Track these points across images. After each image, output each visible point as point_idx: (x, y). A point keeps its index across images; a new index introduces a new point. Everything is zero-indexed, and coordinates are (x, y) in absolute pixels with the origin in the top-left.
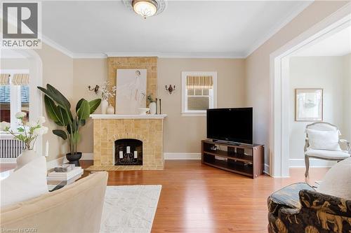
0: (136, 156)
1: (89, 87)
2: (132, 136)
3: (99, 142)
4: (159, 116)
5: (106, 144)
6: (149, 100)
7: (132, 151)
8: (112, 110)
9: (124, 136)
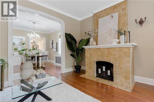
0: (109, 74)
1: (86, 33)
2: (105, 59)
3: (88, 62)
4: (128, 45)
5: (91, 63)
6: (120, 33)
7: (106, 70)
8: (95, 43)
9: (101, 59)
